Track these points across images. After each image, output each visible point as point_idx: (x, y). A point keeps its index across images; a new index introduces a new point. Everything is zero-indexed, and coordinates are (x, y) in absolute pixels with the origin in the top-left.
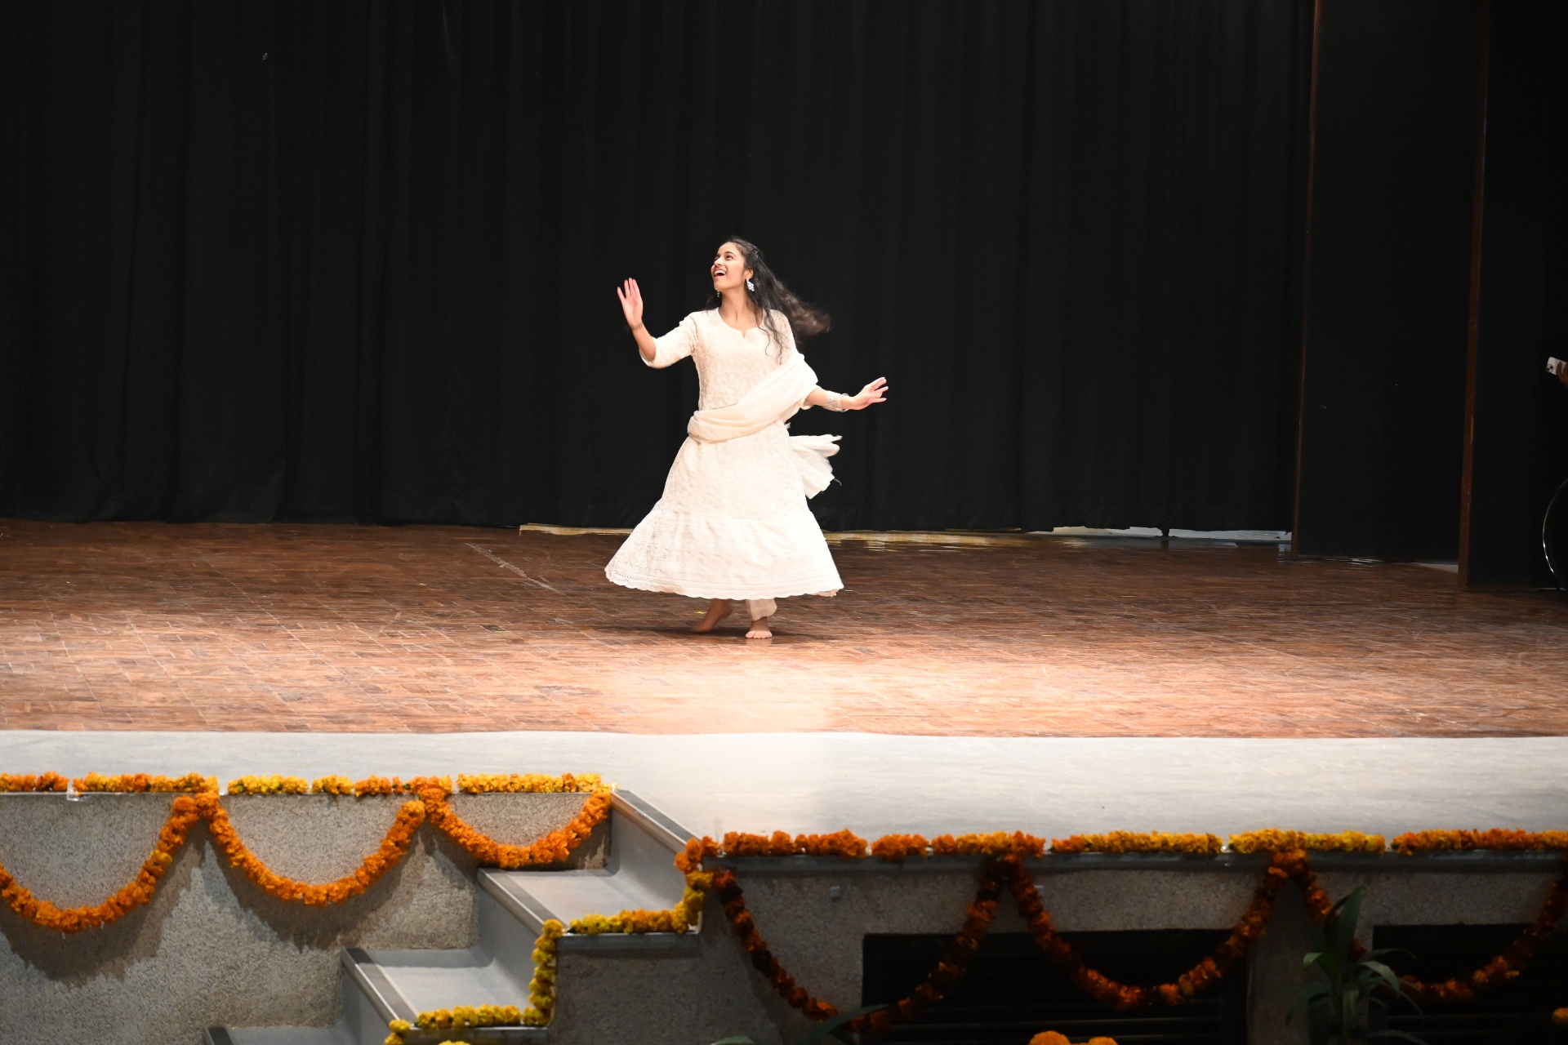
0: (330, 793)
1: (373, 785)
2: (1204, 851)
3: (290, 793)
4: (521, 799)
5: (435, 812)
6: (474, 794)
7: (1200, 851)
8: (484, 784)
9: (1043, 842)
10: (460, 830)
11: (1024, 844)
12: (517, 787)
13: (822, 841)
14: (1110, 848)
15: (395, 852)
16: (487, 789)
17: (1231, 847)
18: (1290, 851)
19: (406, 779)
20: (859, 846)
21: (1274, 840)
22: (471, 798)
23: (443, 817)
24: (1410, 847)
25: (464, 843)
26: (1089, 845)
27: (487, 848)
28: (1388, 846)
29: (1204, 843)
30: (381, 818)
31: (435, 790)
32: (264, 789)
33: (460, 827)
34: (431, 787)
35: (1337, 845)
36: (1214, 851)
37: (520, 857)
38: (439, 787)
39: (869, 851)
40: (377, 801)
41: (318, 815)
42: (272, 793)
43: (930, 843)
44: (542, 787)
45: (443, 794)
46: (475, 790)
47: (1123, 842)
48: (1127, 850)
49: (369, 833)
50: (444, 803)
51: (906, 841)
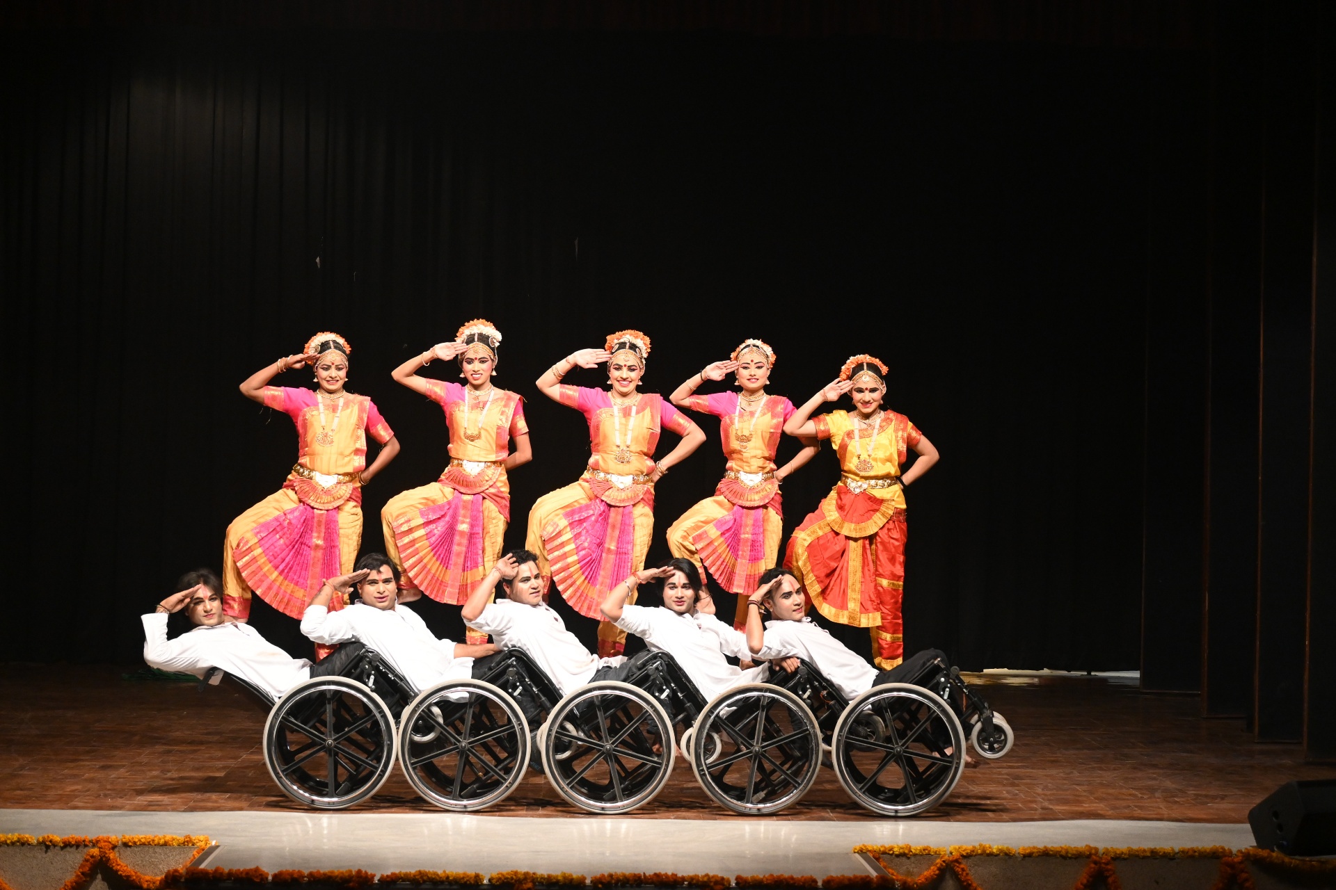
0: (47, 845)
1: (71, 840)
2: (471, 883)
3: (23, 844)
4: (158, 850)
5: (104, 856)
6: (130, 846)
7: (468, 882)
8: (136, 840)
9: (373, 876)
10: (119, 867)
11: (361, 877)
12: (156, 842)
13: (242, 873)
14: (414, 880)
15: (81, 878)
16: (138, 843)
17: (490, 880)
18: (525, 884)
19: (91, 836)
20: (263, 877)
21: (514, 877)
22: (129, 849)
23: (108, 859)
24: (601, 883)
25: (121, 874)
26: (402, 878)
27: (134, 877)
28: (588, 882)
29: (471, 878)
30: (75, 860)
31: (106, 843)
32: (8, 842)
33: (118, 865)
34: (105, 841)
35: (555, 880)
36: (478, 883)
37: (154, 883)
38: (110, 842)
39: (270, 878)
40: (73, 849)
41: (40, 857)
42: (13, 844)
43: (306, 875)
44: (171, 843)
45: (111, 846)
46: (130, 844)
47: (422, 877)
48: (424, 882)
49: (69, 868)
50: (111, 851)
51: (291, 874)
